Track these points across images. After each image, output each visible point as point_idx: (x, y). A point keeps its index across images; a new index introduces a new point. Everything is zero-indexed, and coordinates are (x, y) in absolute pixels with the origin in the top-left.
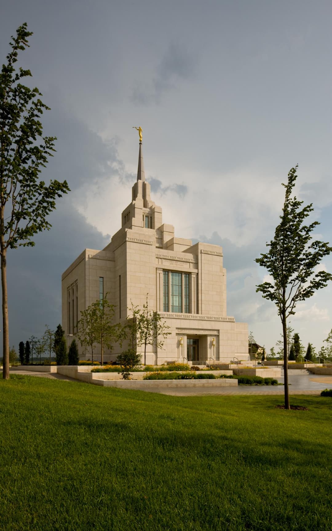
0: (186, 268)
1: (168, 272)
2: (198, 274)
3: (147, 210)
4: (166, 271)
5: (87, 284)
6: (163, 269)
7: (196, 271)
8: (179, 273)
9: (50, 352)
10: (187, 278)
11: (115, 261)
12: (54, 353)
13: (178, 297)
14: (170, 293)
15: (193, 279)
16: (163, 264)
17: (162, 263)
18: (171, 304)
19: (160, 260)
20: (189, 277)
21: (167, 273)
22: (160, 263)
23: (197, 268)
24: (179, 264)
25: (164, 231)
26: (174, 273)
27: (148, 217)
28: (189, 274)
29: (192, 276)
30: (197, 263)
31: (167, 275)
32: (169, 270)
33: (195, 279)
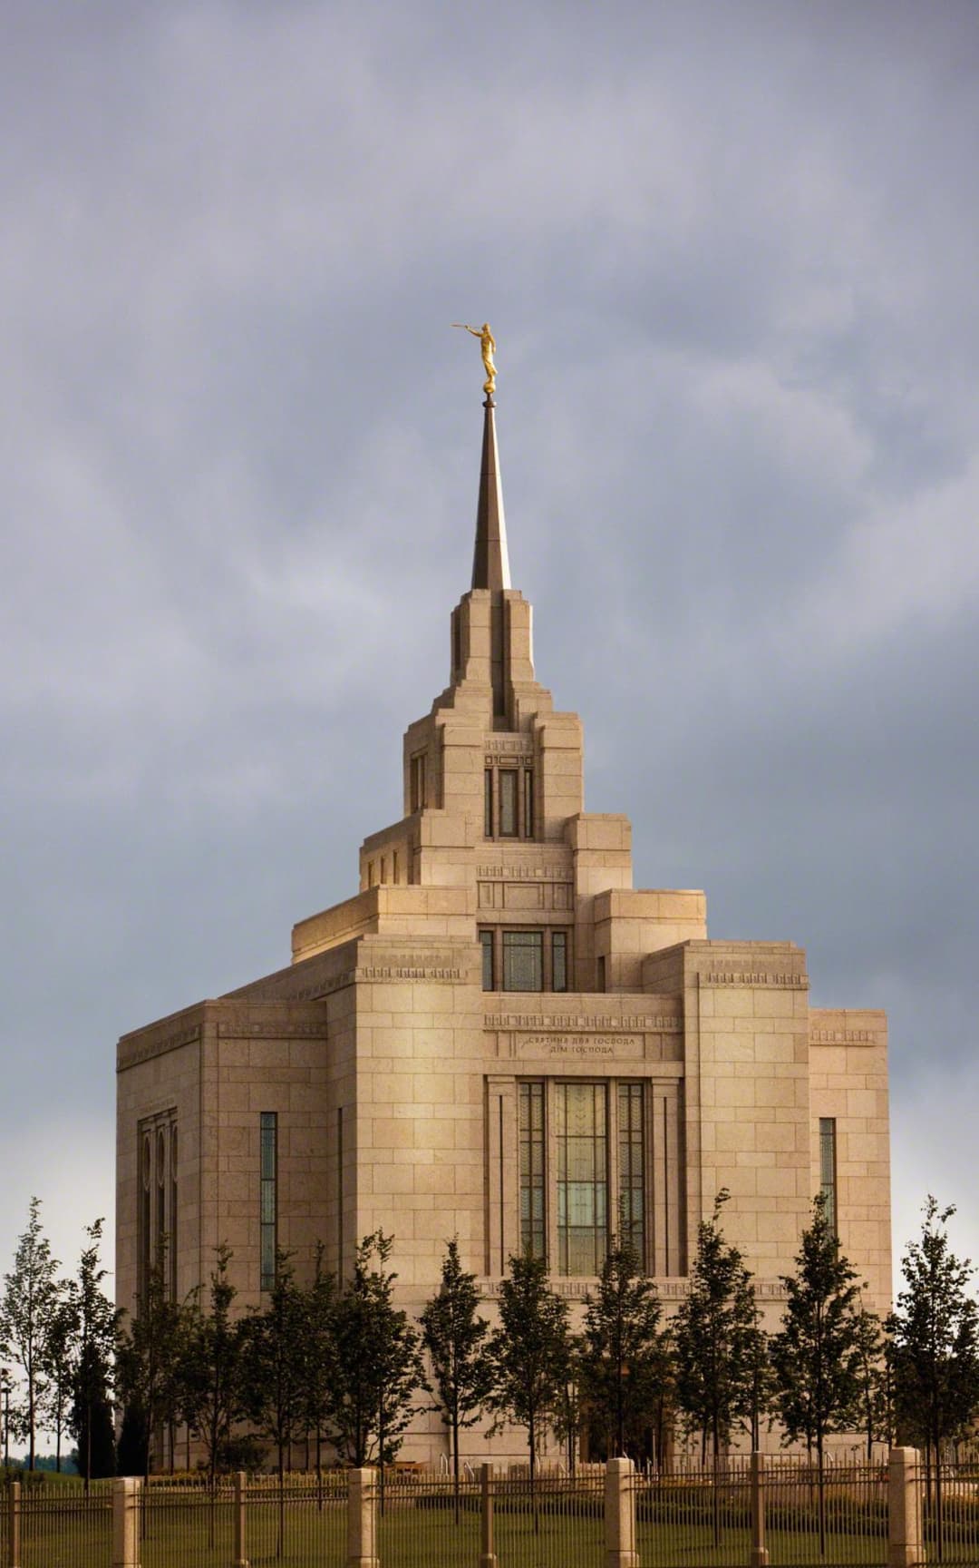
0: (625, 1059)
1: (543, 1084)
2: (682, 1080)
3: (509, 742)
4: (535, 1086)
5: (210, 1144)
6: (517, 1077)
7: (671, 1069)
8: (594, 1084)
9: (59, 1434)
10: (636, 1103)
11: (326, 1039)
12: (71, 1439)
13: (589, 1186)
14: (553, 1175)
15: (658, 1105)
16: (521, 1054)
17: (512, 1050)
18: (554, 1219)
19: (503, 1039)
20: (642, 1097)
21: (536, 1090)
22: (504, 1053)
23: (681, 1057)
24: (591, 1044)
25: (577, 850)
26: (568, 1086)
27: (515, 772)
28: (642, 1085)
29: (659, 1091)
30: (680, 1034)
31: (537, 1102)
32: (547, 1076)
33: (673, 1105)
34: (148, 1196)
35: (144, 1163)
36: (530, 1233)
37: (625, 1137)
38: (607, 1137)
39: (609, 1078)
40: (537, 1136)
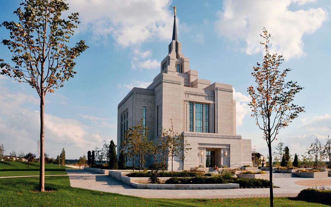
2: (215, 104)
3: (179, 60)
4: (192, 103)
5: (134, 112)
6: (189, 101)
8: (201, 104)
10: (207, 108)
11: (154, 96)
13: (200, 121)
15: (211, 108)
17: (188, 97)
18: (195, 126)
19: (187, 95)
23: (214, 101)
24: (201, 97)
25: (190, 75)
26: (197, 104)
27: (179, 65)
28: (208, 105)
29: (211, 106)
30: (214, 97)
31: (192, 106)
32: (194, 102)
33: (213, 108)
34: (122, 125)
35: (122, 120)
36: (191, 128)
37: (205, 113)
38: (203, 113)
39: (203, 103)
40: (192, 112)
